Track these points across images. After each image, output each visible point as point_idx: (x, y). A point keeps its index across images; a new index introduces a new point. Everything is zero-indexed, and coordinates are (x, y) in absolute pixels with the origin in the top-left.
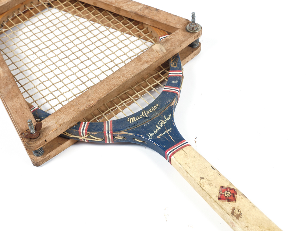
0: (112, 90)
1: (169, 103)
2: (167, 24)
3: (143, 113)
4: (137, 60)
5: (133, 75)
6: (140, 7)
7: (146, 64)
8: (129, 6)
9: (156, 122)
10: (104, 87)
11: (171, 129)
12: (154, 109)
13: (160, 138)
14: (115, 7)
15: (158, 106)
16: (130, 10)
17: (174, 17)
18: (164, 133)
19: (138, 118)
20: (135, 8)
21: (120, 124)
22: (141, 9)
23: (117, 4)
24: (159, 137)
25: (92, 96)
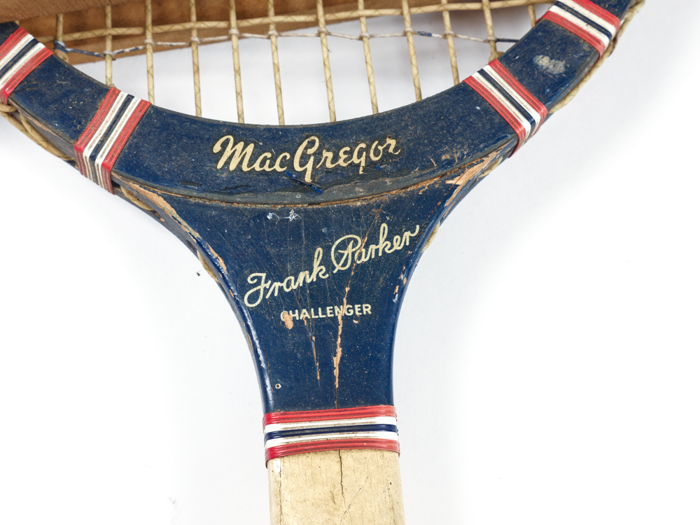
1: (450, 162)
3: (306, 148)
9: (328, 227)
11: (367, 309)
12: (363, 159)
13: (290, 325)
15: (391, 150)
18: (324, 312)
19: (263, 164)
21: (169, 146)
24: (287, 318)
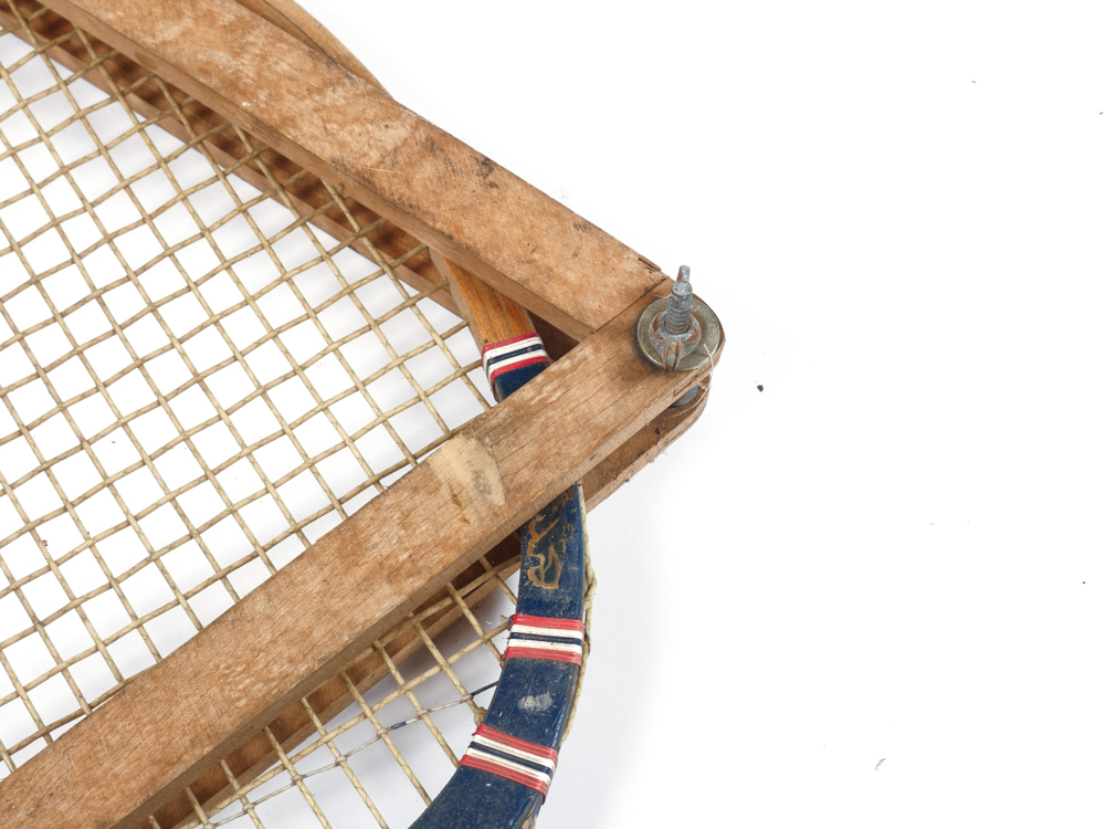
0: (180, 769)
2: (534, 286)
4: (341, 554)
5: (303, 668)
6: (396, 134)
7: (386, 589)
8: (329, 121)
10: (136, 741)
14: (252, 115)
16: (337, 154)
17: (575, 236)
20: (364, 139)
22: (396, 150)
23: (263, 95)
25: (63, 807)
